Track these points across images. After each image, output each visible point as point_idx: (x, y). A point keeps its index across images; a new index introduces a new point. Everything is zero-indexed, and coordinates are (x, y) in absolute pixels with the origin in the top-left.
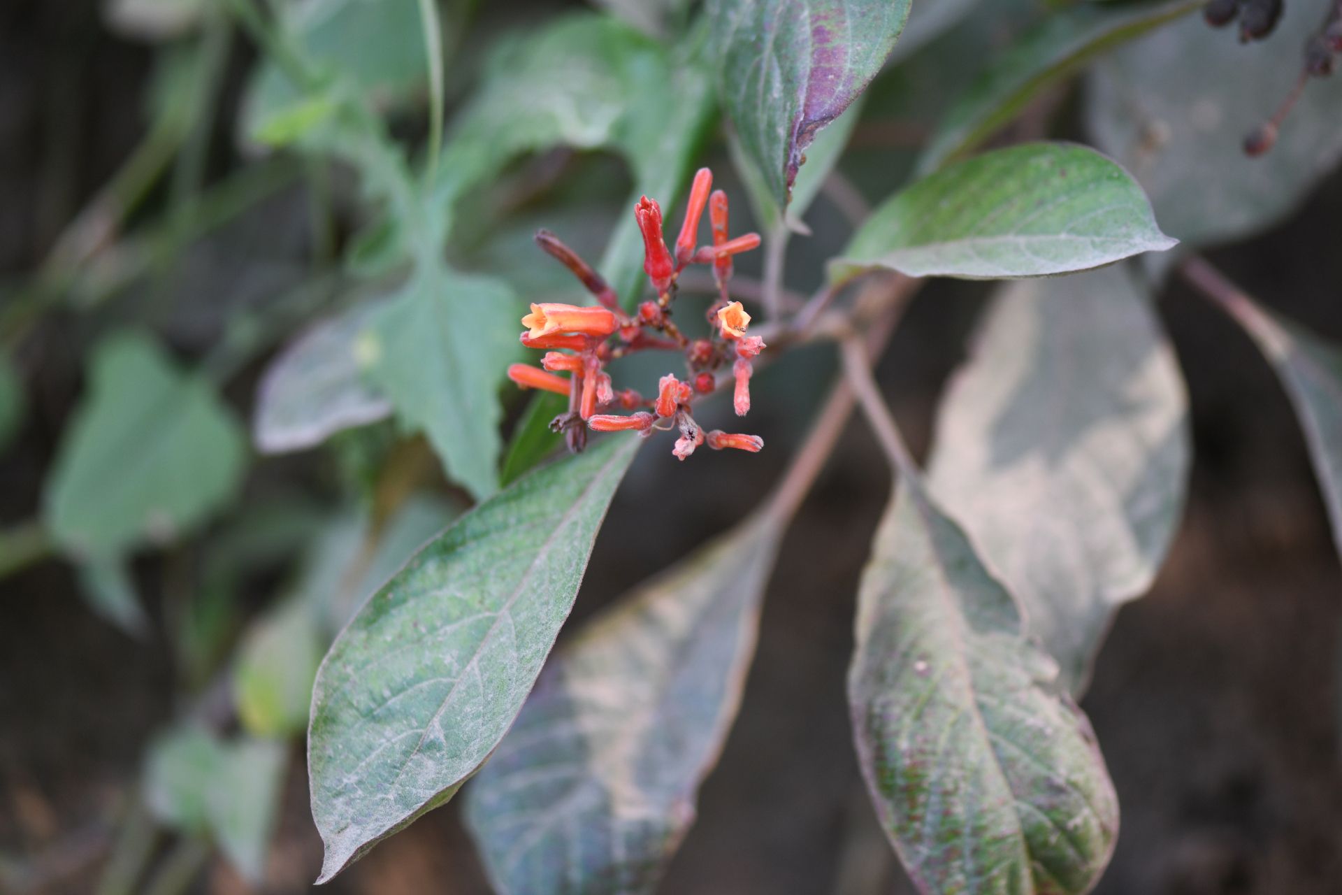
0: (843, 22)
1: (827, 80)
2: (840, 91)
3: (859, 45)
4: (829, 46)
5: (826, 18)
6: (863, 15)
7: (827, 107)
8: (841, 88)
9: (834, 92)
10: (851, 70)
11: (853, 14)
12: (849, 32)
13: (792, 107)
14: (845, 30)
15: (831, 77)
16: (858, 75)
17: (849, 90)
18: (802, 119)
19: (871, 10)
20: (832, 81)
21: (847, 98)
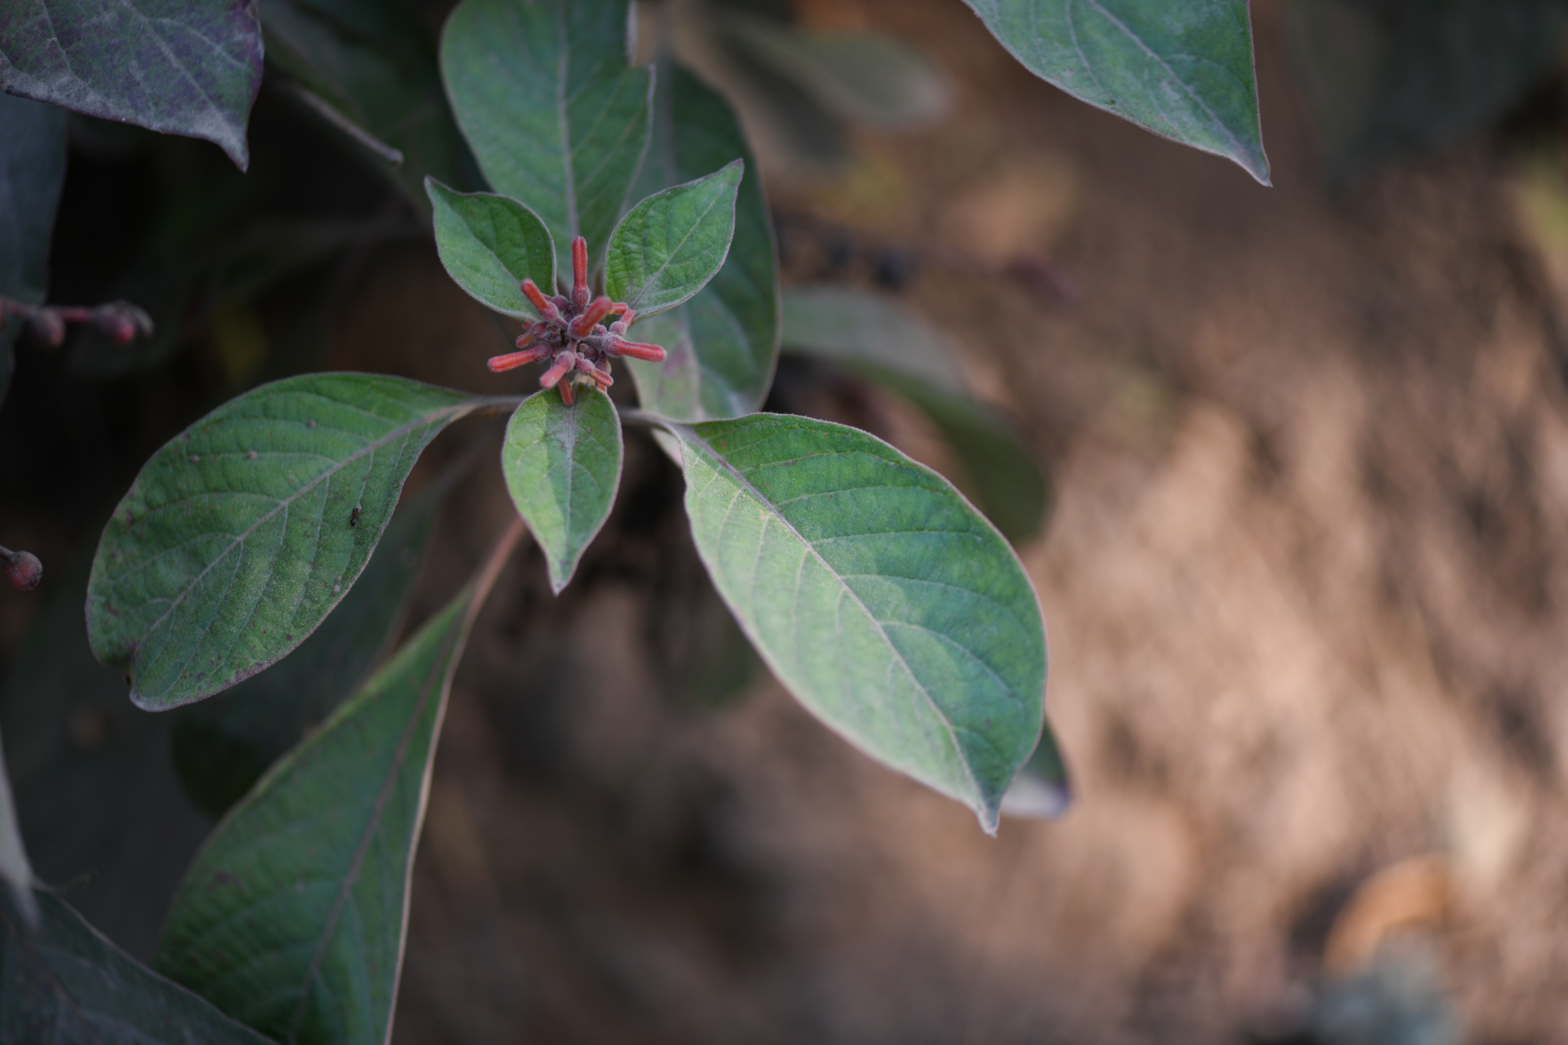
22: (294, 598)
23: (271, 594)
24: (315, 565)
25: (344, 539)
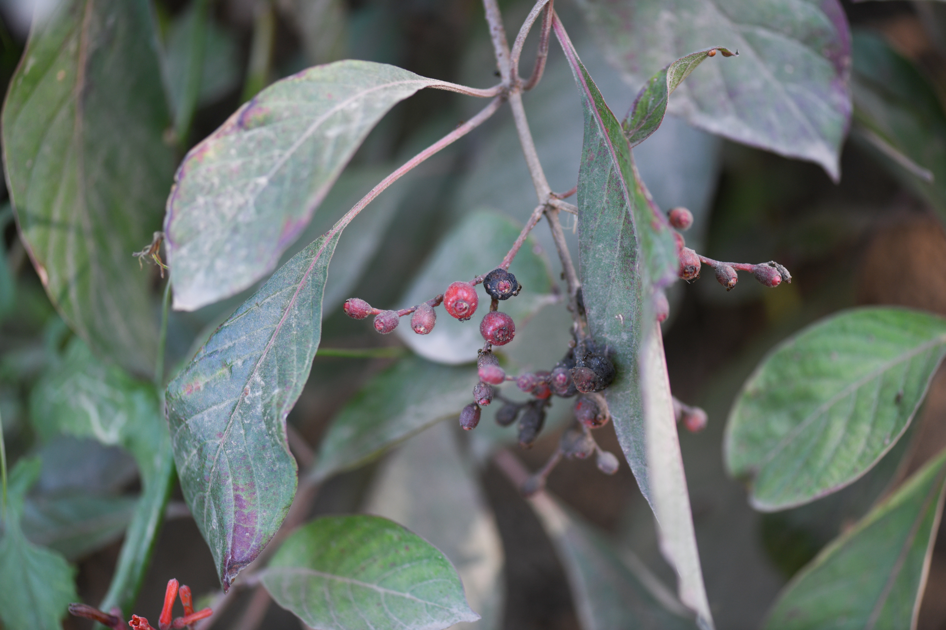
0: (254, 493)
1: (244, 536)
2: (253, 545)
3: (265, 511)
4: (246, 511)
5: (243, 490)
6: (267, 489)
7: (245, 555)
8: (254, 543)
9: (250, 545)
10: (260, 531)
11: (260, 488)
12: (259, 501)
13: (224, 548)
14: (255, 499)
15: (247, 534)
16: (265, 534)
17: (259, 545)
18: (230, 558)
19: (272, 486)
20: (248, 538)
21: (258, 550)
22: (859, 446)
23: (845, 443)
24: (874, 425)
25: (891, 412)
